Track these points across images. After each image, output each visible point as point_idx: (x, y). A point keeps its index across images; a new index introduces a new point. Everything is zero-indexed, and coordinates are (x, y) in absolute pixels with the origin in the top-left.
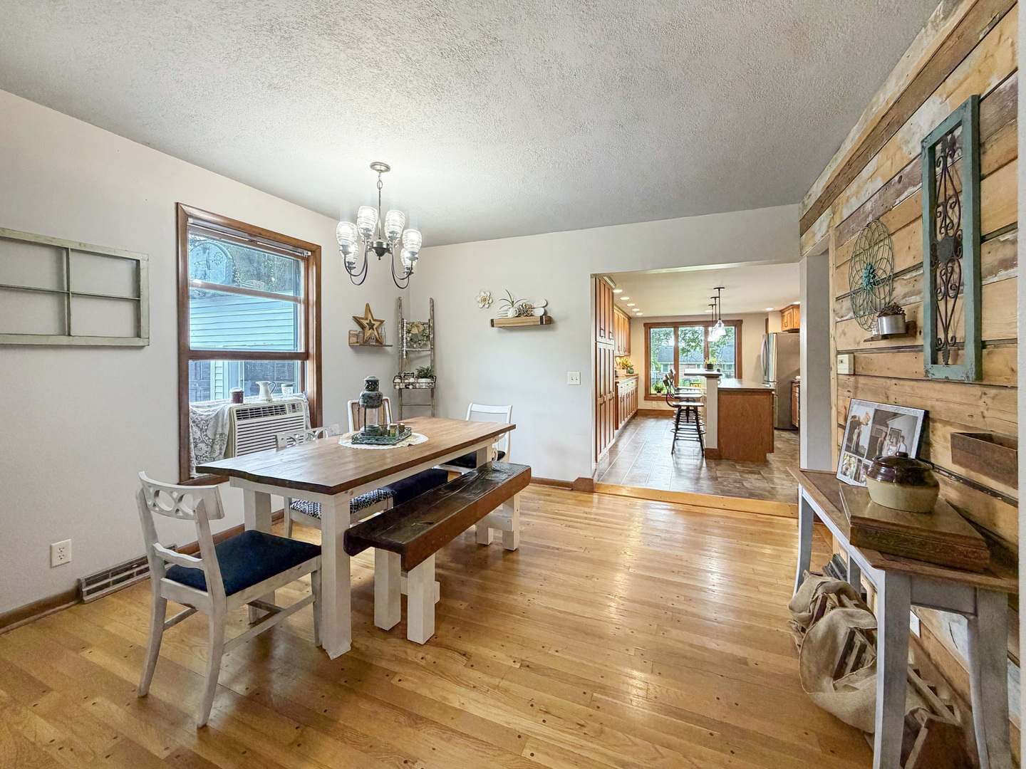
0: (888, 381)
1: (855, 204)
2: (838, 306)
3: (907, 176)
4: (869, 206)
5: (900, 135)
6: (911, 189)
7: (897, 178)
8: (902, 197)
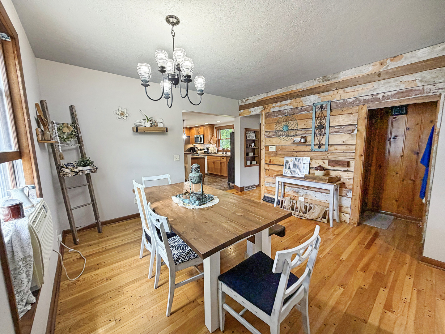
0: (293, 152)
1: (277, 109)
2: (266, 134)
3: (305, 109)
4: (286, 111)
5: (302, 99)
6: (306, 112)
7: (300, 108)
8: (301, 113)
